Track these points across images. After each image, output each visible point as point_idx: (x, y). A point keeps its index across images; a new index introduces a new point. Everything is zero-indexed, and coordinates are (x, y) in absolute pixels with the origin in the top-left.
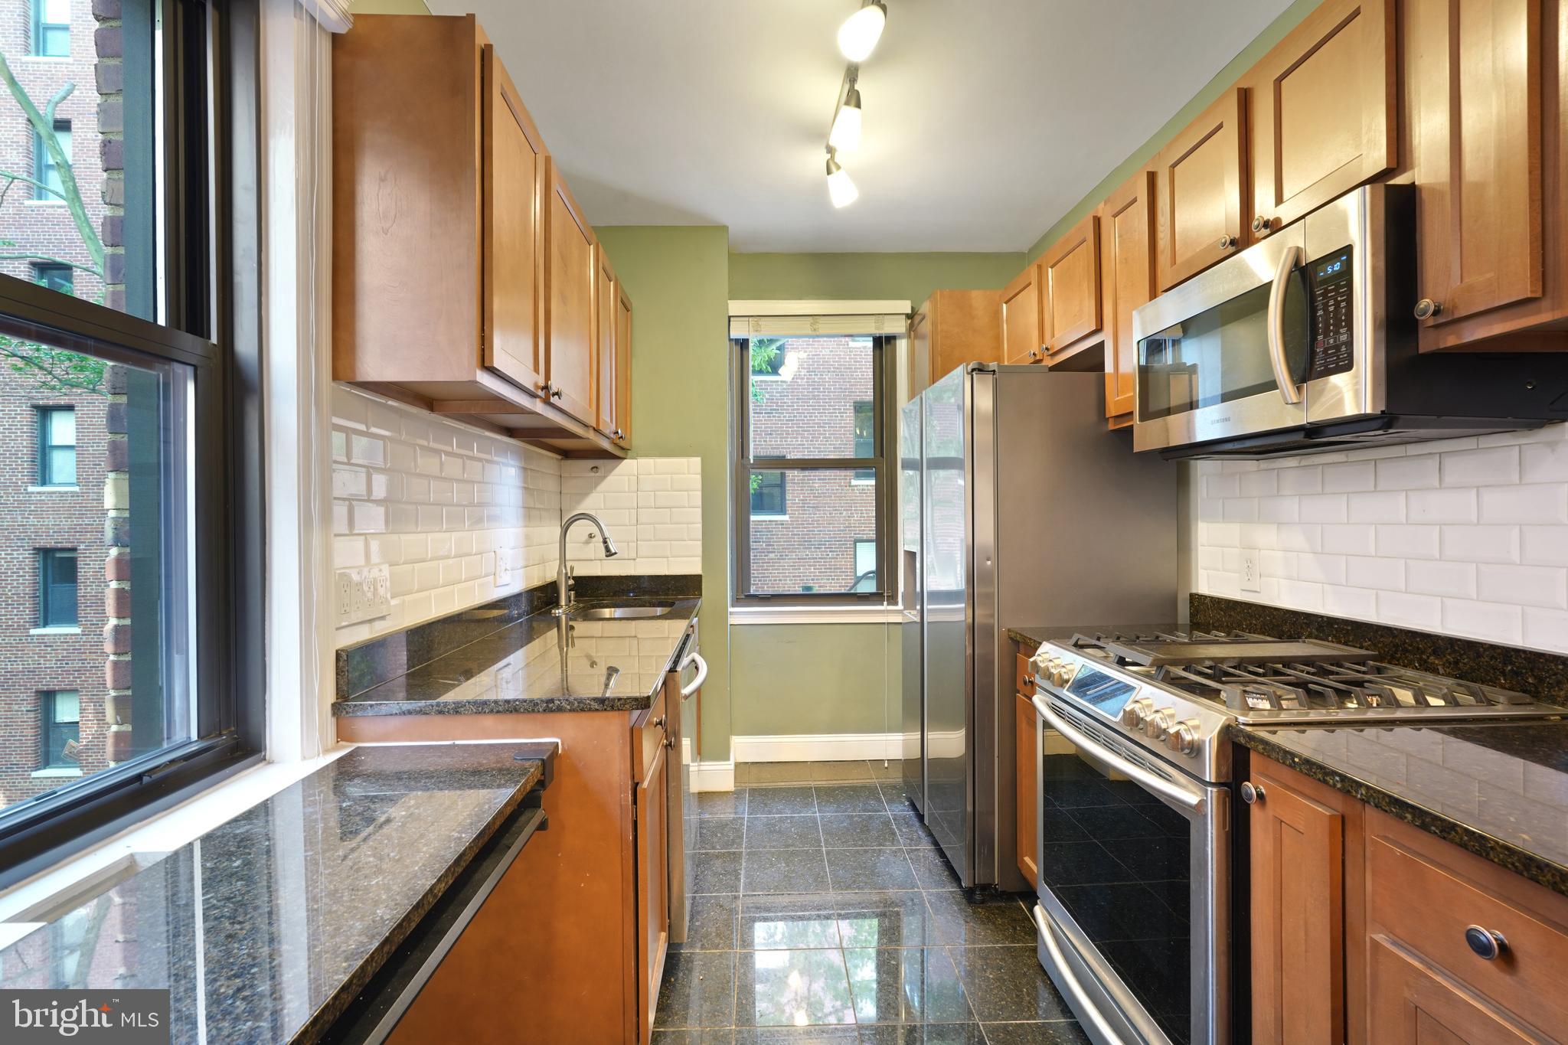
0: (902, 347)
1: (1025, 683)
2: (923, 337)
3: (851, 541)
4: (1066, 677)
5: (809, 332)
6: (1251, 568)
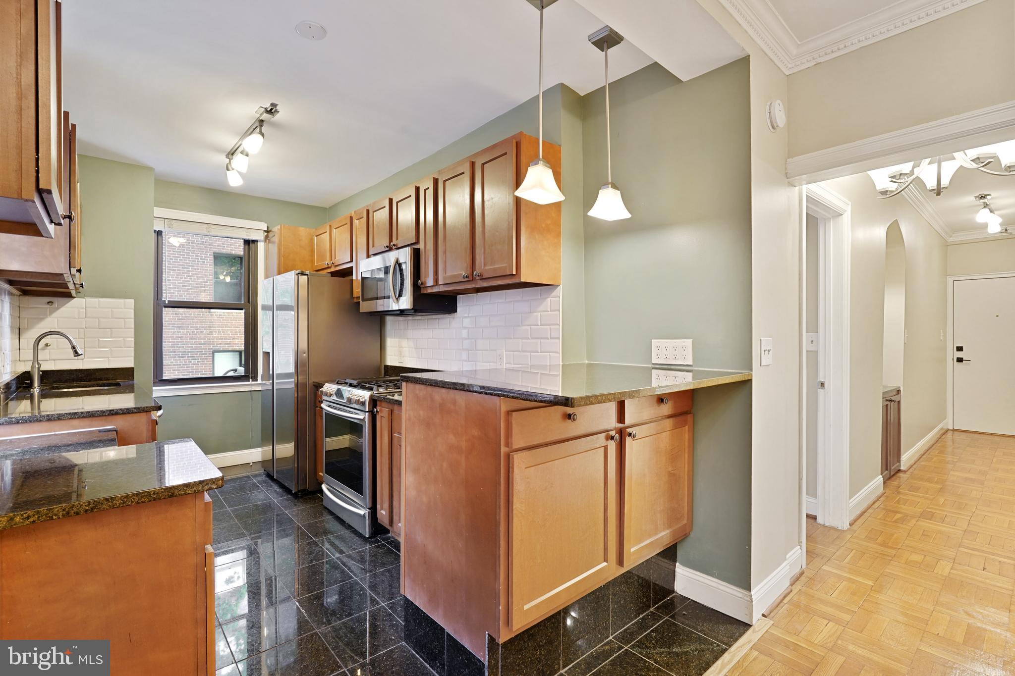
0: (261, 246)
1: (319, 401)
2: (274, 243)
3: (211, 350)
4: (332, 393)
5: (205, 232)
6: (400, 354)
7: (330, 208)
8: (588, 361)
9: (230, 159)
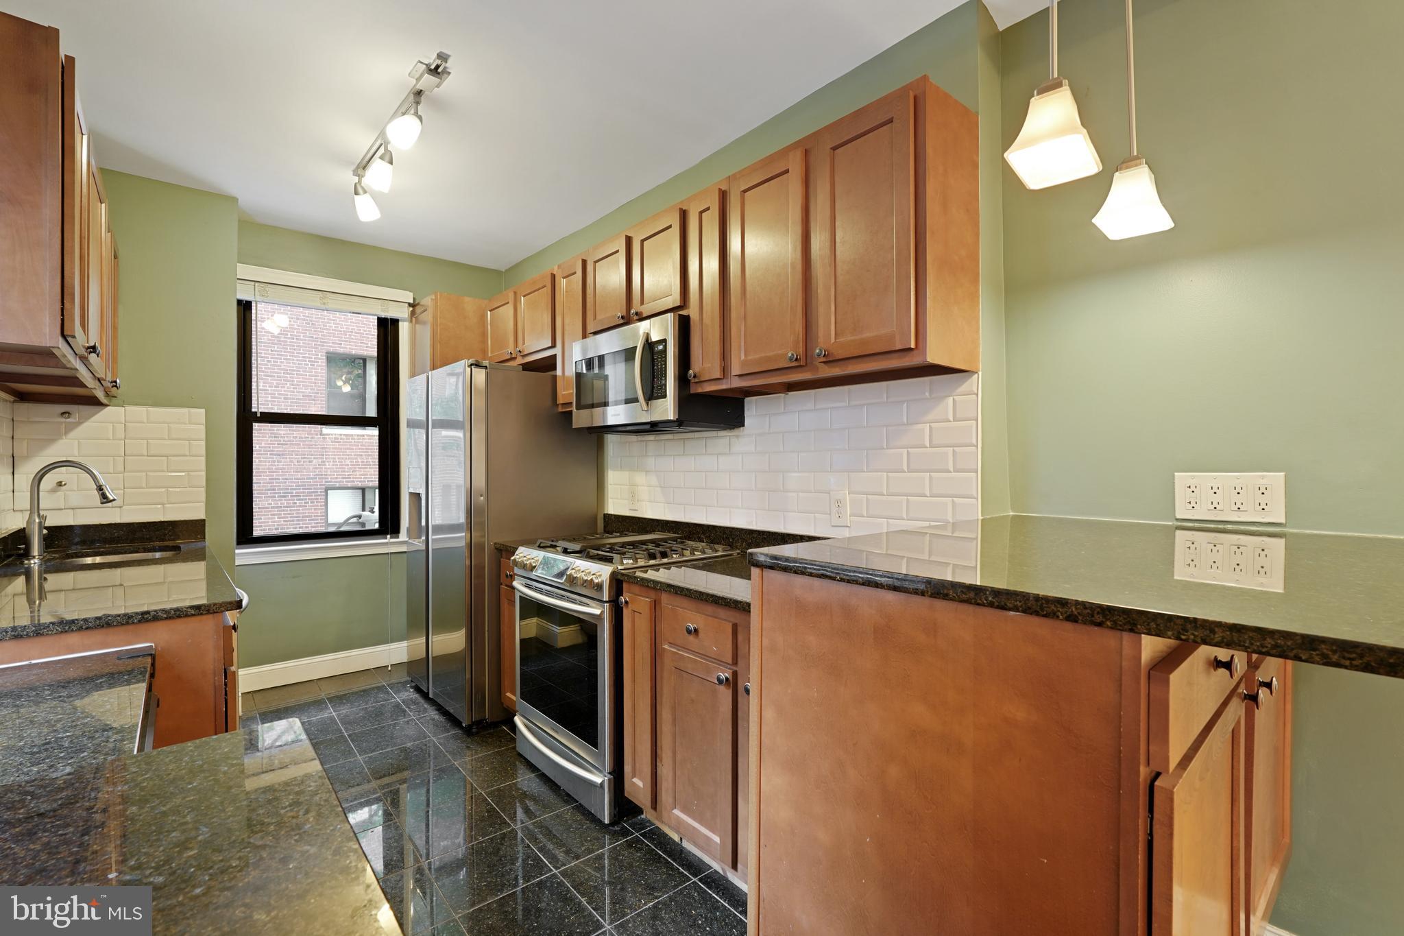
0: (404, 329)
1: (507, 576)
2: (424, 323)
3: (323, 488)
4: (534, 564)
5: (318, 304)
6: (633, 496)
7: (506, 271)
8: (1013, 511)
9: (360, 177)
